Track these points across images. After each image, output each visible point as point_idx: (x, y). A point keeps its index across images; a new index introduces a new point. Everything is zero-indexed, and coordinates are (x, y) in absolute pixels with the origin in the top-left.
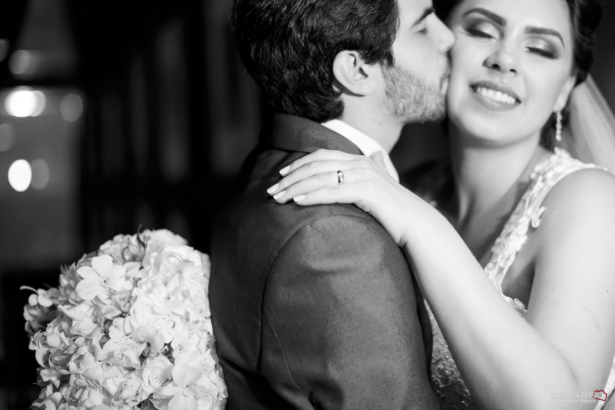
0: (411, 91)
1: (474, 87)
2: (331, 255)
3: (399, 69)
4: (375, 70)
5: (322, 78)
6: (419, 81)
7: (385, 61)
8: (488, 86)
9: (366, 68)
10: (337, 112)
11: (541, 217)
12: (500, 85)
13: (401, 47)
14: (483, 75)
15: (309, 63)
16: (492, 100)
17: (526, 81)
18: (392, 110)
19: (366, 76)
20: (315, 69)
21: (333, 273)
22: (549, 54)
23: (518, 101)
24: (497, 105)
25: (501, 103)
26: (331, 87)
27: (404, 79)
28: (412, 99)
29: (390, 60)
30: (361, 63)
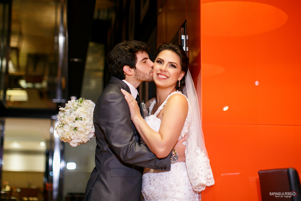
0: (141, 75)
1: (158, 74)
2: (112, 99)
3: (138, 70)
4: (133, 70)
5: (121, 71)
6: (143, 73)
7: (134, 68)
8: (160, 74)
9: (131, 69)
10: (124, 78)
11: (166, 103)
12: (163, 74)
13: (138, 65)
14: (159, 72)
15: (119, 68)
16: (161, 78)
17: (169, 73)
18: (137, 78)
19: (131, 71)
20: (120, 70)
21: (112, 102)
22: (175, 67)
23: (168, 77)
24: (162, 79)
25: (163, 78)
26: (124, 74)
27: (139, 72)
28: (142, 77)
29: (136, 68)
30: (130, 68)
